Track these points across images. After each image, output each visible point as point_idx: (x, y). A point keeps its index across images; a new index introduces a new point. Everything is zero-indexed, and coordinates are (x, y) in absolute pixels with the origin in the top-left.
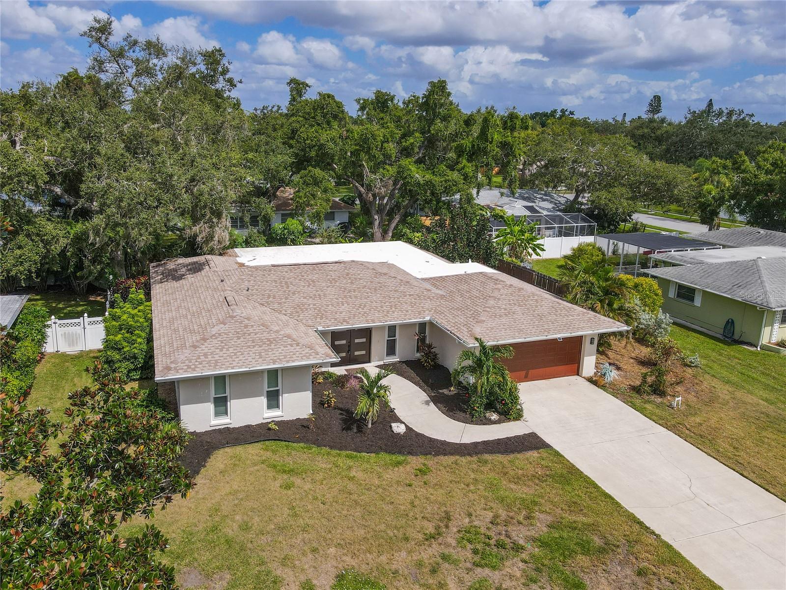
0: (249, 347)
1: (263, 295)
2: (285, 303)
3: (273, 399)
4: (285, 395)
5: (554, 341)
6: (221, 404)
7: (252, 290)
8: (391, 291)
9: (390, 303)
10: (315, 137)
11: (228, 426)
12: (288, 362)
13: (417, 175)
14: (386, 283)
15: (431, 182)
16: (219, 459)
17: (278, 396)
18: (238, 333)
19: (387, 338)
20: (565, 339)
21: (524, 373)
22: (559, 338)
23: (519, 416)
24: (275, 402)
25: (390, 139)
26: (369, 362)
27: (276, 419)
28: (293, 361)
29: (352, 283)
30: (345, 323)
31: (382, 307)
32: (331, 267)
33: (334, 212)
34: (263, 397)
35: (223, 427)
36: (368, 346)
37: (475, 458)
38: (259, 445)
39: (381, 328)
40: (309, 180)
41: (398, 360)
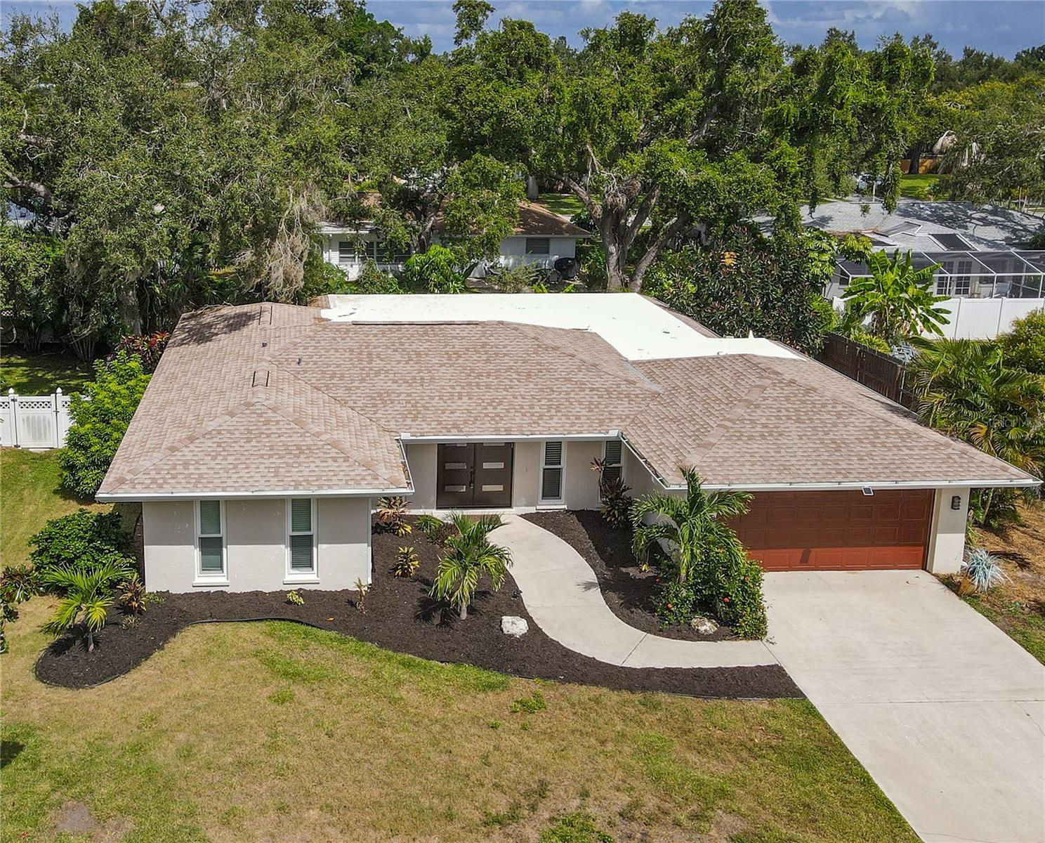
0: (262, 456)
1: (324, 372)
2: (358, 388)
3: (302, 551)
4: (323, 547)
5: (858, 492)
6: (212, 549)
7: (307, 363)
8: (557, 379)
9: (550, 400)
10: (490, 100)
11: (223, 589)
12: (320, 487)
13: (683, 172)
14: (552, 364)
15: (708, 185)
16: (189, 641)
17: (311, 546)
18: (250, 432)
19: (543, 465)
20: (878, 492)
21: (798, 553)
22: (867, 490)
23: (757, 632)
24: (305, 558)
25: (632, 104)
26: (510, 506)
27: (307, 587)
28: (330, 487)
29: (488, 361)
30: (455, 431)
31: (532, 407)
32: (458, 329)
33: (547, 240)
34: (283, 546)
35: (213, 590)
36: (506, 477)
37: (638, 697)
38: (262, 626)
39: (532, 445)
40: (476, 177)
41: (565, 507)
